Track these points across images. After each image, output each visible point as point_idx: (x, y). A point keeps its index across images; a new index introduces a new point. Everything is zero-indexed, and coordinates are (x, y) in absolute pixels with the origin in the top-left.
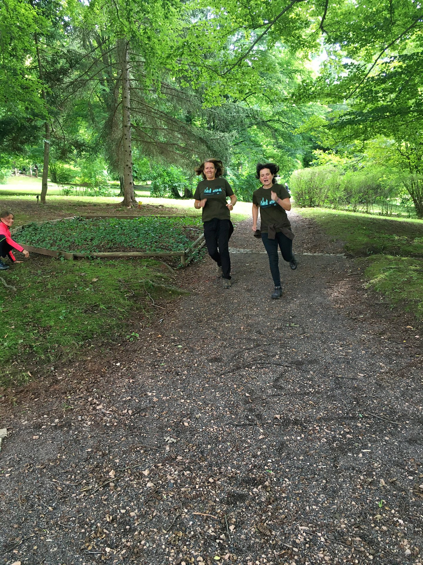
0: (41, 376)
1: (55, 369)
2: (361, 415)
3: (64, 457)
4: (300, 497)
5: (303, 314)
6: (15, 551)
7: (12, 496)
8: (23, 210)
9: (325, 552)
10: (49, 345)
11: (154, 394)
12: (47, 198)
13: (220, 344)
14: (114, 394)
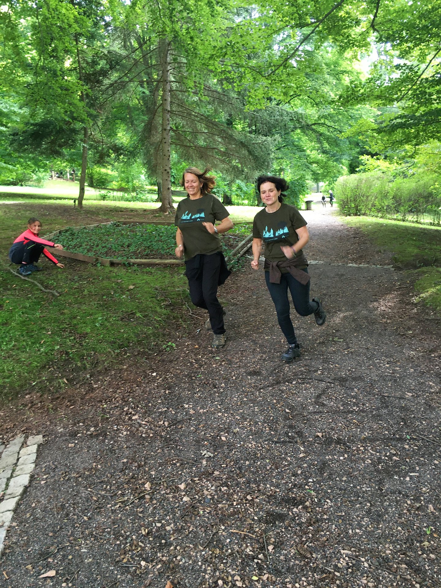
0: (77, 384)
1: (91, 376)
2: (408, 437)
3: (99, 466)
4: (343, 520)
5: (347, 328)
6: (50, 560)
7: (48, 503)
8: (60, 214)
9: (369, 578)
10: (85, 352)
11: (191, 406)
12: (84, 202)
13: (259, 357)
14: (150, 405)
